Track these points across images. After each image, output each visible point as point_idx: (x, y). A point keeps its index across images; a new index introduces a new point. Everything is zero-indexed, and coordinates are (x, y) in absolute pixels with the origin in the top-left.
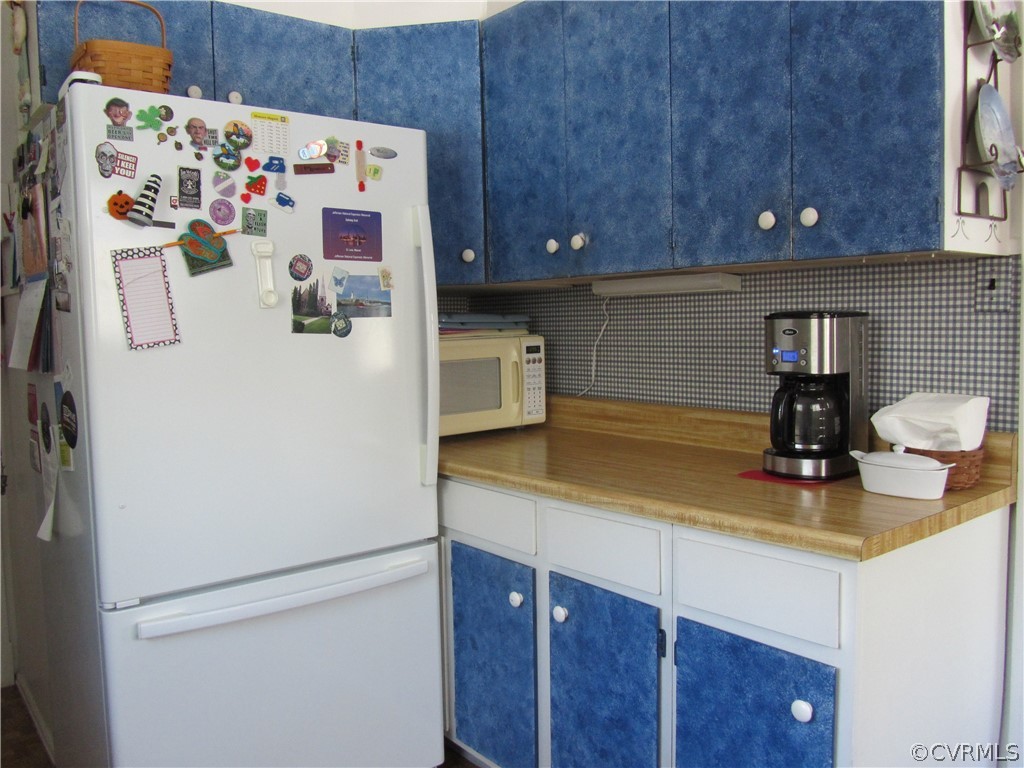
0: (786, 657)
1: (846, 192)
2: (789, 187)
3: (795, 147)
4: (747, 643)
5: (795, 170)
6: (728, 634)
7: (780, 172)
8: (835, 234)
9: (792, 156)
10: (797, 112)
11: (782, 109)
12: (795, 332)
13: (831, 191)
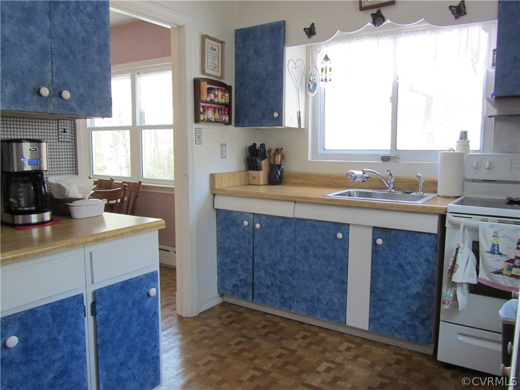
0: (142, 277)
1: (78, 87)
2: (51, 77)
3: (53, 59)
4: (127, 282)
5: (54, 70)
6: (119, 283)
7: (46, 68)
8: (74, 105)
9: (52, 62)
10: (54, 42)
11: (46, 37)
12: (36, 149)
13: (71, 85)
